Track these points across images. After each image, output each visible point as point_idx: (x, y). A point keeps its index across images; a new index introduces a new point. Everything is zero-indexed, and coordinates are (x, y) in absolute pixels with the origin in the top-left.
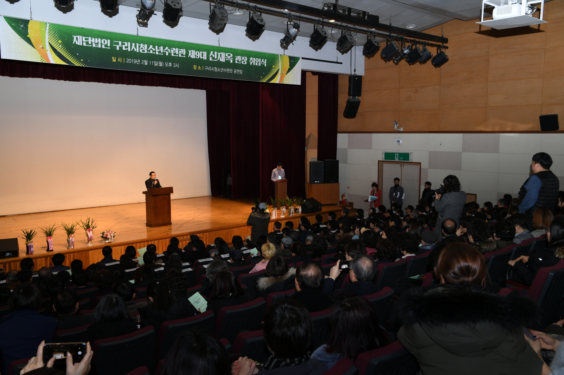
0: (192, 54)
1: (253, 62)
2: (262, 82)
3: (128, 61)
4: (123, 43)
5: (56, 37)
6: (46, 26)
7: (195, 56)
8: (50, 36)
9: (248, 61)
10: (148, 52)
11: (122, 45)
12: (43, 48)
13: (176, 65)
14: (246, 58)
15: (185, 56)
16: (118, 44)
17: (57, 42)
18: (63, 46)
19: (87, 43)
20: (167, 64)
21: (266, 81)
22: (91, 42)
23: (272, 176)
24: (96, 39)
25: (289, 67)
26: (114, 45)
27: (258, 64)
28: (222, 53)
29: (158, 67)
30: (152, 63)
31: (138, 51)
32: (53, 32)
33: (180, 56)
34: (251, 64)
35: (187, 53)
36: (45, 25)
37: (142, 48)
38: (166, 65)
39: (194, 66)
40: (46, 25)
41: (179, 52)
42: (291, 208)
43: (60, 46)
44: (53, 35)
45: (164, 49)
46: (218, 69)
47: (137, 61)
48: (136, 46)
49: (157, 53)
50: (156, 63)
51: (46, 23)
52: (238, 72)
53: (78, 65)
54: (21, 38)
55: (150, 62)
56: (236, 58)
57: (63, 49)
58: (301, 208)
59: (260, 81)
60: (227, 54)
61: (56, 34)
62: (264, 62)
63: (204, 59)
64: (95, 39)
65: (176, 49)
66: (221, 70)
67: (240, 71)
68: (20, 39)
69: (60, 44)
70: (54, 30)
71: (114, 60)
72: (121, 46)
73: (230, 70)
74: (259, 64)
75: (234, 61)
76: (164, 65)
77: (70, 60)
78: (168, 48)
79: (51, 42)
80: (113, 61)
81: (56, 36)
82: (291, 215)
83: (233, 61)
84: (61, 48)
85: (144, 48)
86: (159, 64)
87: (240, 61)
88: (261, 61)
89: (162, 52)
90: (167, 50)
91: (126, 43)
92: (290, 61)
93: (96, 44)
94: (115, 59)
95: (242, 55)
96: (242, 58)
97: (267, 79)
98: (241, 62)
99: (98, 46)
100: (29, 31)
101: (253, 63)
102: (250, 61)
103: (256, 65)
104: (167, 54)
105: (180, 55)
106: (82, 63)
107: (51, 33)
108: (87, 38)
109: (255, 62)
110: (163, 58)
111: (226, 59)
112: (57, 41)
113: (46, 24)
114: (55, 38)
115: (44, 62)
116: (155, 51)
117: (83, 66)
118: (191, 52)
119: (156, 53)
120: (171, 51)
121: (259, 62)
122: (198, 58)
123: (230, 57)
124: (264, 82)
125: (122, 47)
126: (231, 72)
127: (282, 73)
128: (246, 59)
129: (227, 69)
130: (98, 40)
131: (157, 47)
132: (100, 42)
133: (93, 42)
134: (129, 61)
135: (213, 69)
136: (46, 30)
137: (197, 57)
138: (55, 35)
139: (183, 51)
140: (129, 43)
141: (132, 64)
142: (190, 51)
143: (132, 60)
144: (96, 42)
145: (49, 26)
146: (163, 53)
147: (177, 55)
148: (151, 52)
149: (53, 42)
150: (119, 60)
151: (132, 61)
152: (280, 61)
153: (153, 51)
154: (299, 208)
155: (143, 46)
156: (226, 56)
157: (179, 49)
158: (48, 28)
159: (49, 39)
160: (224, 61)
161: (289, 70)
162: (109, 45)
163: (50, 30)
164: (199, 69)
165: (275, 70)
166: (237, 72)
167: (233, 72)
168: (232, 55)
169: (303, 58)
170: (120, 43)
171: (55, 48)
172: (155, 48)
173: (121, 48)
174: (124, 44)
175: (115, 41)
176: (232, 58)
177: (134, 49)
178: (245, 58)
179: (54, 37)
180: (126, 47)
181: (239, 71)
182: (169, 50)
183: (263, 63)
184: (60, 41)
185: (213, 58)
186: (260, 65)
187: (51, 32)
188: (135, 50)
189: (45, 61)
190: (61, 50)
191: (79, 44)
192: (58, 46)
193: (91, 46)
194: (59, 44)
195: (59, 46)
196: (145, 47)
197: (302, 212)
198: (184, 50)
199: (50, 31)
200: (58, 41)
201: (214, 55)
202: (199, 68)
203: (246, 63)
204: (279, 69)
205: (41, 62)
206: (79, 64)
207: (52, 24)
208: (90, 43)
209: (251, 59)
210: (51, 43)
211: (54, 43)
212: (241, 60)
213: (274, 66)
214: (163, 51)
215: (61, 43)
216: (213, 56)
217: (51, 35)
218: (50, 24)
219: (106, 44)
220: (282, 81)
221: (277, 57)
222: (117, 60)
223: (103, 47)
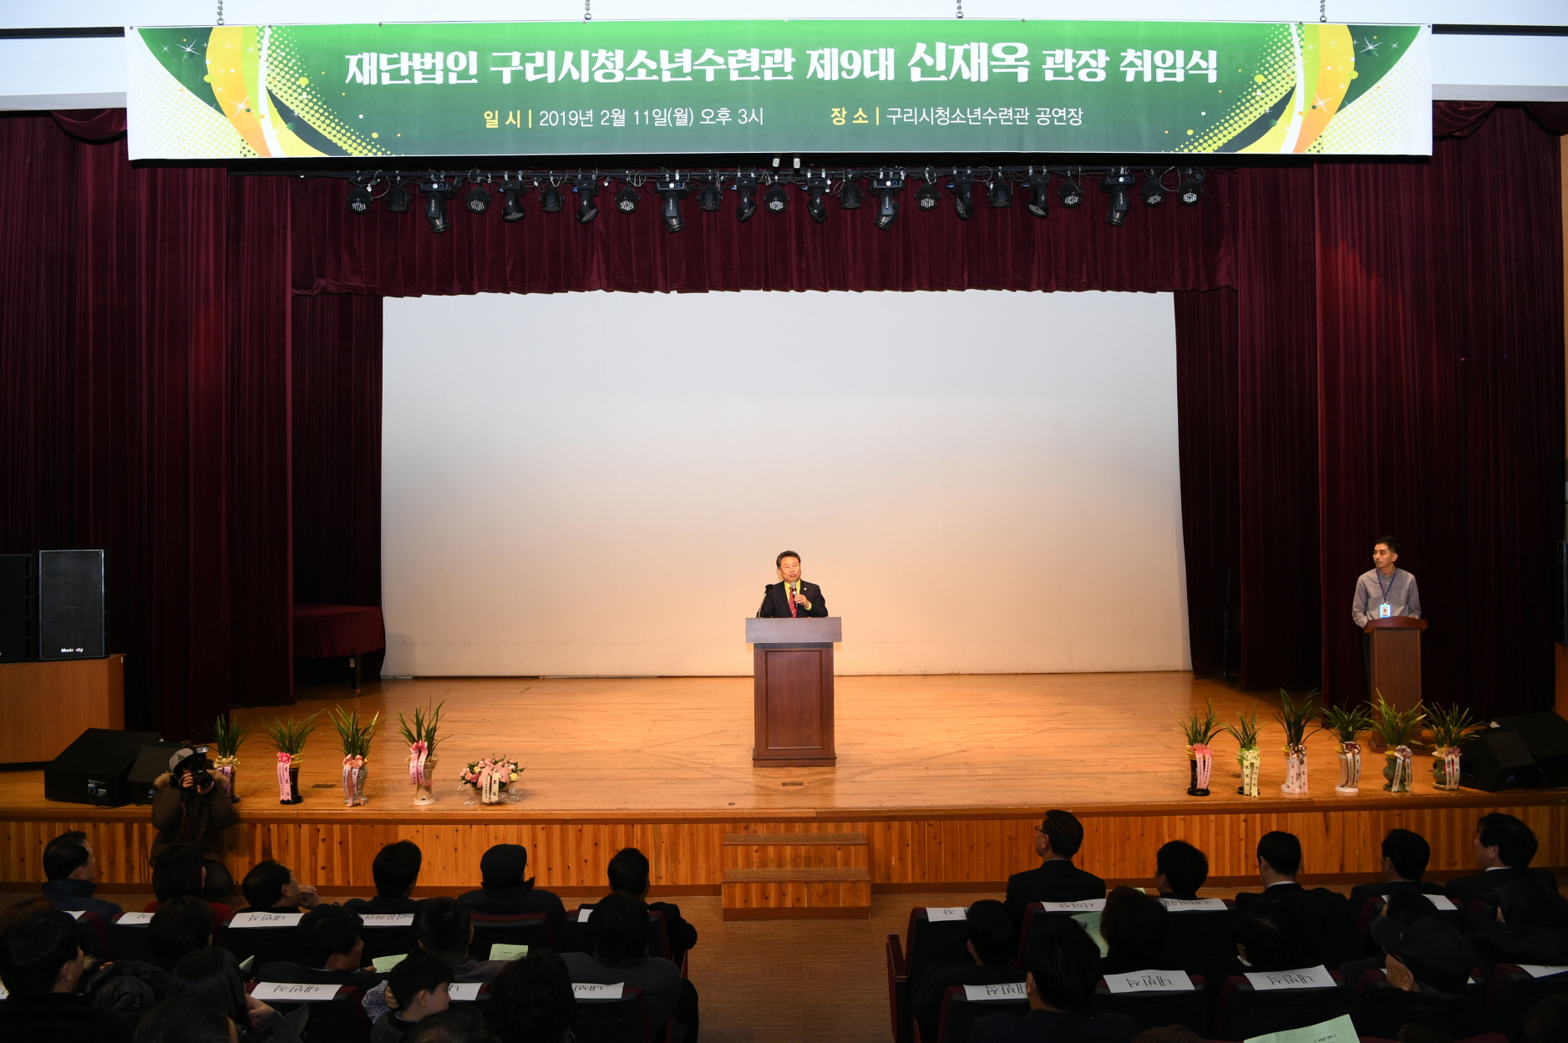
0: (822, 66)
1: (1140, 69)
2: (1195, 152)
3: (547, 121)
4: (527, 55)
5: (291, 68)
6: (262, 38)
7: (841, 69)
8: (272, 67)
9: (1113, 67)
10: (627, 79)
11: (522, 63)
12: (248, 110)
13: (751, 117)
14: (1102, 53)
15: (790, 77)
16: (506, 62)
17: (293, 83)
18: (314, 96)
19: (395, 74)
20: (708, 114)
21: (1215, 147)
22: (411, 67)
23: (1355, 603)
24: (426, 54)
25: (1355, 75)
26: (492, 69)
27: (1166, 75)
28: (974, 46)
29: (672, 131)
30: (642, 117)
31: (585, 79)
32: (283, 54)
33: (768, 76)
34: (1130, 78)
35: (802, 64)
36: (258, 34)
37: (603, 66)
38: (705, 120)
39: (836, 111)
40: (261, 34)
41: (762, 61)
42: (1396, 754)
43: (305, 94)
44: (281, 62)
45: (695, 58)
46: (951, 114)
47: (584, 116)
48: (577, 63)
49: (666, 77)
50: (662, 116)
51: (260, 27)
52: (1060, 119)
53: (361, 152)
54: (185, 89)
55: (637, 113)
56: (1050, 62)
57: (311, 104)
58: (1457, 760)
59: (1186, 151)
60: (997, 50)
61: (292, 57)
62: (1203, 64)
63: (882, 78)
64: (422, 57)
65: (749, 52)
66: (967, 119)
67: (1068, 113)
68: (181, 90)
69: (304, 90)
70: (287, 46)
71: (492, 123)
72: (521, 68)
73: (1015, 113)
74: (1174, 75)
75: (1036, 71)
76: (698, 118)
77: (335, 140)
78: (713, 51)
79: (275, 86)
80: (488, 126)
81: (290, 65)
82: (1395, 788)
83: (1030, 74)
84: (306, 101)
85: (609, 65)
86: (674, 120)
87: (1069, 69)
88: (1187, 59)
89: (687, 69)
90: (710, 62)
91: (539, 56)
92: (1357, 49)
93: (424, 72)
94: (494, 118)
95: (1077, 45)
96: (1078, 57)
97: (1225, 140)
98: (1075, 72)
99: (434, 79)
100: (208, 62)
101: (1139, 75)
102: (1124, 67)
103: (1160, 78)
104: (710, 77)
105: (771, 72)
106: (374, 147)
107: (275, 59)
108: (396, 55)
109: (1154, 67)
110: (694, 93)
111: (995, 70)
112: (293, 80)
113: (261, 30)
114: (287, 73)
115: (250, 156)
116: (658, 71)
117: (379, 155)
118: (821, 57)
119: (660, 77)
120: (726, 63)
121: (1173, 66)
122: (855, 75)
123: (1016, 60)
124: (1209, 151)
125: (523, 73)
126: (1021, 120)
127: (1314, 107)
128: (1103, 57)
129: (997, 112)
130: (434, 58)
131: (664, 54)
132: (439, 66)
133: (416, 65)
134: (549, 118)
135: (928, 115)
136: (260, 50)
137: (850, 72)
138: (289, 61)
139: (785, 58)
140: (551, 55)
141: (564, 131)
142: (814, 55)
143: (563, 114)
144: (428, 66)
145: (271, 36)
146: (693, 73)
147: (754, 74)
148: (642, 75)
149: (280, 85)
150: (511, 119)
151: (561, 118)
152: (1297, 50)
153: (650, 73)
154: (1448, 759)
155: (607, 58)
156: (991, 57)
157: (763, 52)
158: (266, 43)
159: (270, 79)
160: (984, 78)
161: (1355, 91)
162: (473, 71)
163: (273, 48)
164: (860, 121)
165: (1272, 96)
166: (1052, 119)
167: (1032, 119)
168: (1023, 50)
169: (1438, 29)
170: (516, 57)
171: (288, 104)
172: (658, 61)
173: (519, 75)
174: (532, 60)
175: (494, 54)
176: (1027, 63)
177: (569, 73)
178: (1094, 57)
179: (286, 69)
180: (537, 71)
181: (1062, 112)
182: (720, 60)
183: (1197, 67)
184: (304, 82)
185: (927, 71)
186: (1180, 78)
187: (275, 55)
188: (575, 76)
189: (253, 151)
190: (307, 109)
191: (366, 83)
192: (296, 99)
193: (407, 81)
194: (299, 90)
195: (300, 98)
196: (614, 62)
197: (1462, 782)
198: (788, 52)
199: (274, 51)
200: (297, 79)
201: (933, 56)
202: (857, 119)
203: (1102, 76)
204: (1293, 89)
205: (242, 157)
206: (365, 151)
207: (279, 27)
208: (404, 72)
209: (1130, 55)
210: (274, 92)
211: (285, 88)
212: (1074, 64)
213: (1266, 77)
214: (693, 65)
215: (307, 86)
216: (929, 61)
217: (276, 63)
218: (274, 28)
219: (462, 66)
220: (1315, 143)
221: (1277, 36)
222: (503, 119)
223: (453, 79)
